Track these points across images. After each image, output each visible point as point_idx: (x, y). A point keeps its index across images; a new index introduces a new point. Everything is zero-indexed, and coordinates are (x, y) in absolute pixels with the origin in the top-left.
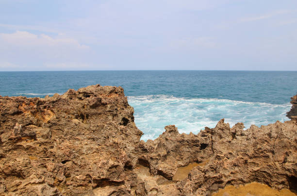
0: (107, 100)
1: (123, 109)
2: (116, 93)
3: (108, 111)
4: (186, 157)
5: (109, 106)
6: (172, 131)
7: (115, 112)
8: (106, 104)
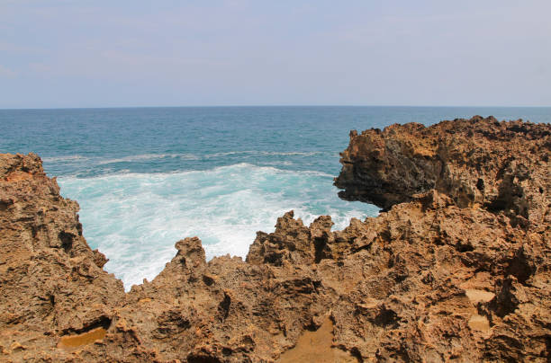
0: (11, 191)
1: (56, 209)
2: (25, 170)
3: (18, 220)
4: (290, 324)
5: (19, 206)
6: (193, 251)
7: (38, 221)
8: (12, 202)
